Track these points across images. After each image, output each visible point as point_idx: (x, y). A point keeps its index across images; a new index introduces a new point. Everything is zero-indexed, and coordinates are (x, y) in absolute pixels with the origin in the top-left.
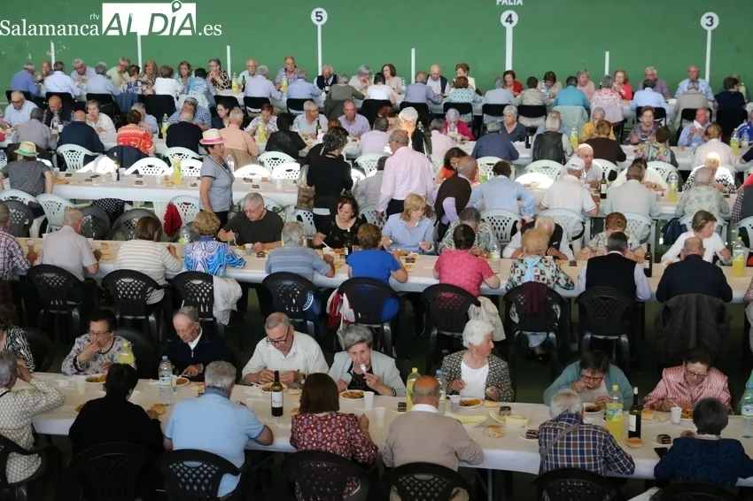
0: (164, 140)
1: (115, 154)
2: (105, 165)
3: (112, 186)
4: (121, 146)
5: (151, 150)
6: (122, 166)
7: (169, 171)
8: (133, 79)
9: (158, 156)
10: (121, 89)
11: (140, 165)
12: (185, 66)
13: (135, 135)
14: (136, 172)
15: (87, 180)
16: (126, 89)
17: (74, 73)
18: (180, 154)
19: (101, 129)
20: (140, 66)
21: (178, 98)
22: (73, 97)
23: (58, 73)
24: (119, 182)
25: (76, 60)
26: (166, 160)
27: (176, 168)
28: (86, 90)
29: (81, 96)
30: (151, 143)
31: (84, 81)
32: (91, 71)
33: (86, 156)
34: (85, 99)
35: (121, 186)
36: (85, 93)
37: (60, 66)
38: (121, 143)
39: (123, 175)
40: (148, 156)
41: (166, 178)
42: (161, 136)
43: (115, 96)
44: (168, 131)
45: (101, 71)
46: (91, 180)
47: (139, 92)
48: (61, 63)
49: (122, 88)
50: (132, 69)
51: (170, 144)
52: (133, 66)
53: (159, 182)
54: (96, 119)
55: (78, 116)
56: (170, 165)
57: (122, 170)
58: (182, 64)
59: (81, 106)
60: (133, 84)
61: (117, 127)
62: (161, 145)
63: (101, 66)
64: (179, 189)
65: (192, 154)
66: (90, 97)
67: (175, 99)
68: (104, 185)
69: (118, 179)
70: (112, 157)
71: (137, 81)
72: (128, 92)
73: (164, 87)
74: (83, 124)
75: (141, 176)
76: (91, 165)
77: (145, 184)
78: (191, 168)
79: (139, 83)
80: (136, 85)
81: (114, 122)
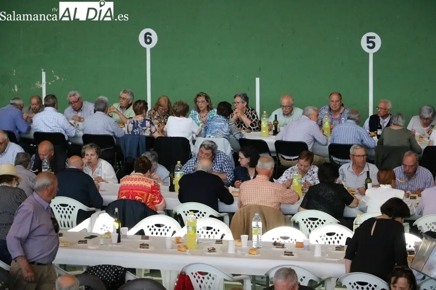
0: (176, 193)
1: (116, 210)
2: (104, 223)
3: (112, 249)
4: (125, 200)
5: (159, 206)
6: (123, 226)
7: (182, 232)
8: (140, 118)
9: (169, 213)
10: (125, 129)
11: (146, 224)
12: (202, 99)
13: (143, 188)
14: (141, 233)
15: (80, 242)
16: (130, 130)
17: (69, 109)
18: (195, 211)
19: (100, 179)
20: (149, 101)
21: (194, 142)
22: (67, 138)
23: (49, 110)
24: (120, 245)
25: (72, 92)
26: (178, 218)
27: (191, 229)
28: (83, 130)
29: (76, 137)
30: (161, 198)
31: (80, 119)
32: (89, 106)
33: (80, 211)
34: (81, 141)
35: (122, 250)
36: (81, 134)
37: (51, 101)
38: (124, 197)
39: (126, 236)
40: (156, 213)
41: (178, 240)
42: (172, 189)
43: (117, 138)
44: (180, 182)
45: (102, 107)
46: (85, 242)
47: (147, 134)
48: (53, 97)
49: (127, 128)
50: (140, 107)
51: (183, 199)
52: (139, 101)
53: (169, 245)
54: (93, 166)
55: (73, 163)
56: (182, 225)
57: (124, 230)
58: (198, 96)
59: (77, 151)
60: (140, 124)
61: (119, 176)
62: (172, 200)
63: (102, 101)
64: (193, 254)
65: (210, 211)
66: (88, 138)
67: (191, 143)
68: (102, 248)
69: (119, 241)
70: (112, 214)
71: (145, 120)
72: (132, 132)
73: (177, 127)
74: (79, 172)
75: (147, 238)
76: (85, 224)
77: (151, 248)
78: (209, 228)
79: (148, 123)
80: (143, 125)
81: (115, 170)
